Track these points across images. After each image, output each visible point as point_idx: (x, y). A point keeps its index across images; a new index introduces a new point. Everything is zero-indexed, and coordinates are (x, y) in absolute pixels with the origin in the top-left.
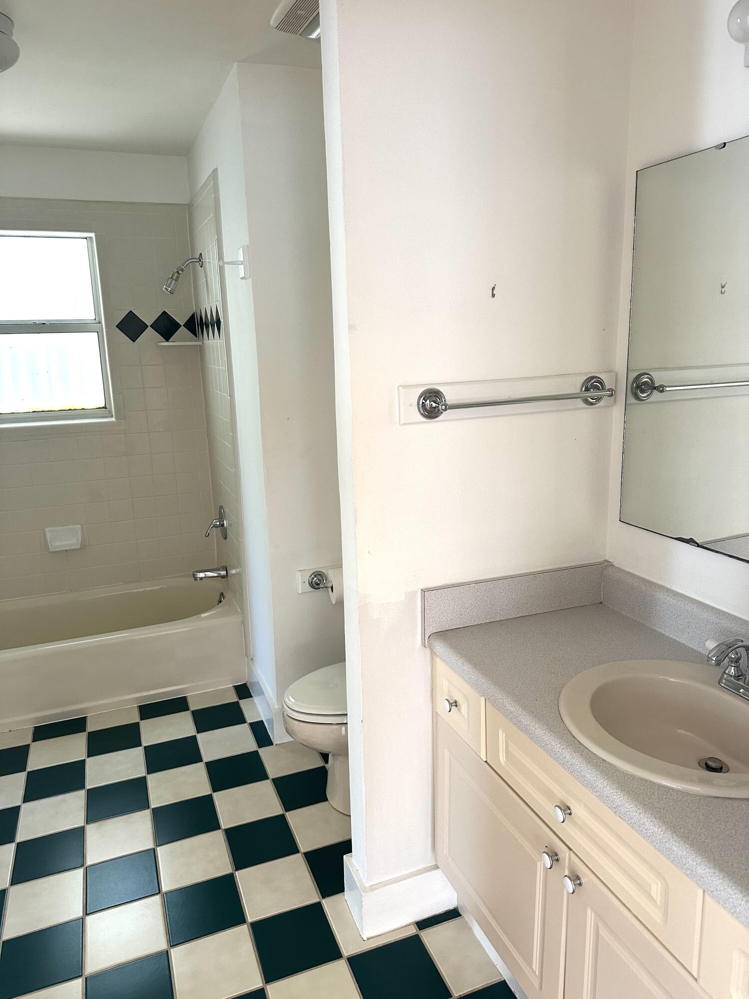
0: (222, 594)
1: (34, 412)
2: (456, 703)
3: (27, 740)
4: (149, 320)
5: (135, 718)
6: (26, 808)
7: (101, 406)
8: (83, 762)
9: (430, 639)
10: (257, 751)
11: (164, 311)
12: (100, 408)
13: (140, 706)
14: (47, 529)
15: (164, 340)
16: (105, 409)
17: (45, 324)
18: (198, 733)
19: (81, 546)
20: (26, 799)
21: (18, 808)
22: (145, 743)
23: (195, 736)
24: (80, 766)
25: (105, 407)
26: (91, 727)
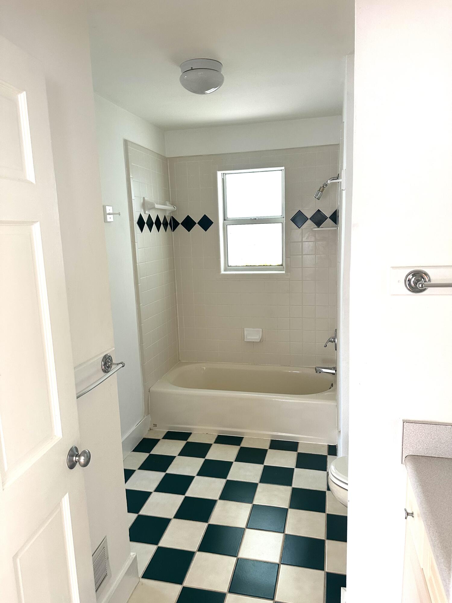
0: (332, 384)
1: (246, 266)
2: (412, 514)
3: (212, 441)
4: (309, 215)
5: (266, 446)
6: (197, 479)
7: (280, 264)
8: (232, 463)
9: (406, 458)
10: (325, 492)
11: (319, 209)
12: (279, 265)
13: (272, 440)
14: (245, 329)
15: (316, 226)
16: (281, 266)
17: (256, 219)
18: (296, 467)
19: (261, 340)
20: (199, 474)
21: (193, 477)
22: (265, 464)
23: (294, 469)
24: (229, 465)
25: (282, 265)
26: (244, 444)
